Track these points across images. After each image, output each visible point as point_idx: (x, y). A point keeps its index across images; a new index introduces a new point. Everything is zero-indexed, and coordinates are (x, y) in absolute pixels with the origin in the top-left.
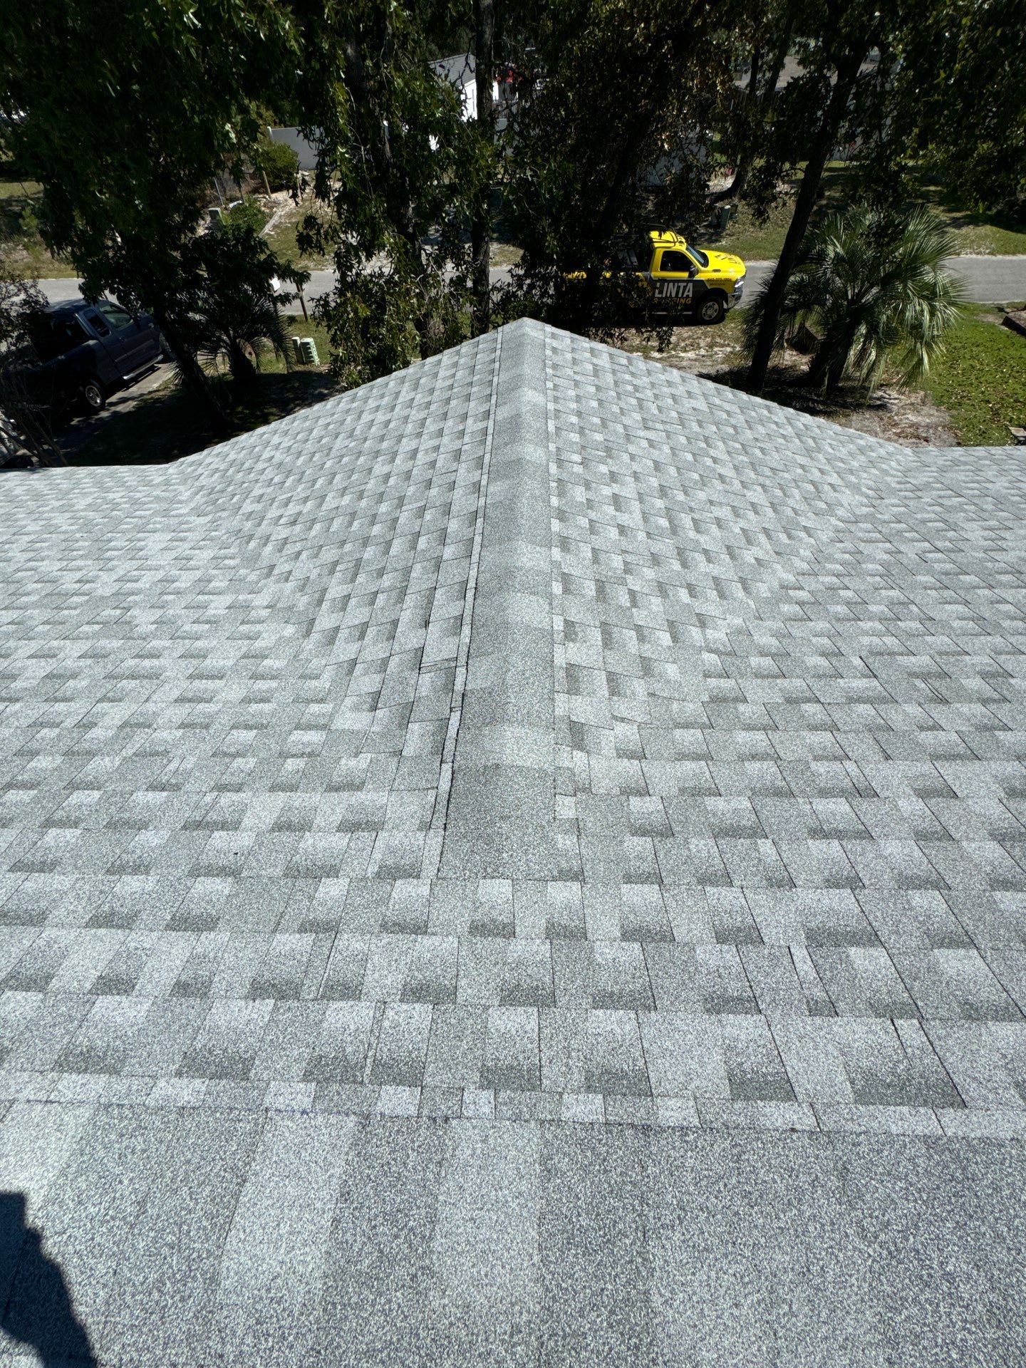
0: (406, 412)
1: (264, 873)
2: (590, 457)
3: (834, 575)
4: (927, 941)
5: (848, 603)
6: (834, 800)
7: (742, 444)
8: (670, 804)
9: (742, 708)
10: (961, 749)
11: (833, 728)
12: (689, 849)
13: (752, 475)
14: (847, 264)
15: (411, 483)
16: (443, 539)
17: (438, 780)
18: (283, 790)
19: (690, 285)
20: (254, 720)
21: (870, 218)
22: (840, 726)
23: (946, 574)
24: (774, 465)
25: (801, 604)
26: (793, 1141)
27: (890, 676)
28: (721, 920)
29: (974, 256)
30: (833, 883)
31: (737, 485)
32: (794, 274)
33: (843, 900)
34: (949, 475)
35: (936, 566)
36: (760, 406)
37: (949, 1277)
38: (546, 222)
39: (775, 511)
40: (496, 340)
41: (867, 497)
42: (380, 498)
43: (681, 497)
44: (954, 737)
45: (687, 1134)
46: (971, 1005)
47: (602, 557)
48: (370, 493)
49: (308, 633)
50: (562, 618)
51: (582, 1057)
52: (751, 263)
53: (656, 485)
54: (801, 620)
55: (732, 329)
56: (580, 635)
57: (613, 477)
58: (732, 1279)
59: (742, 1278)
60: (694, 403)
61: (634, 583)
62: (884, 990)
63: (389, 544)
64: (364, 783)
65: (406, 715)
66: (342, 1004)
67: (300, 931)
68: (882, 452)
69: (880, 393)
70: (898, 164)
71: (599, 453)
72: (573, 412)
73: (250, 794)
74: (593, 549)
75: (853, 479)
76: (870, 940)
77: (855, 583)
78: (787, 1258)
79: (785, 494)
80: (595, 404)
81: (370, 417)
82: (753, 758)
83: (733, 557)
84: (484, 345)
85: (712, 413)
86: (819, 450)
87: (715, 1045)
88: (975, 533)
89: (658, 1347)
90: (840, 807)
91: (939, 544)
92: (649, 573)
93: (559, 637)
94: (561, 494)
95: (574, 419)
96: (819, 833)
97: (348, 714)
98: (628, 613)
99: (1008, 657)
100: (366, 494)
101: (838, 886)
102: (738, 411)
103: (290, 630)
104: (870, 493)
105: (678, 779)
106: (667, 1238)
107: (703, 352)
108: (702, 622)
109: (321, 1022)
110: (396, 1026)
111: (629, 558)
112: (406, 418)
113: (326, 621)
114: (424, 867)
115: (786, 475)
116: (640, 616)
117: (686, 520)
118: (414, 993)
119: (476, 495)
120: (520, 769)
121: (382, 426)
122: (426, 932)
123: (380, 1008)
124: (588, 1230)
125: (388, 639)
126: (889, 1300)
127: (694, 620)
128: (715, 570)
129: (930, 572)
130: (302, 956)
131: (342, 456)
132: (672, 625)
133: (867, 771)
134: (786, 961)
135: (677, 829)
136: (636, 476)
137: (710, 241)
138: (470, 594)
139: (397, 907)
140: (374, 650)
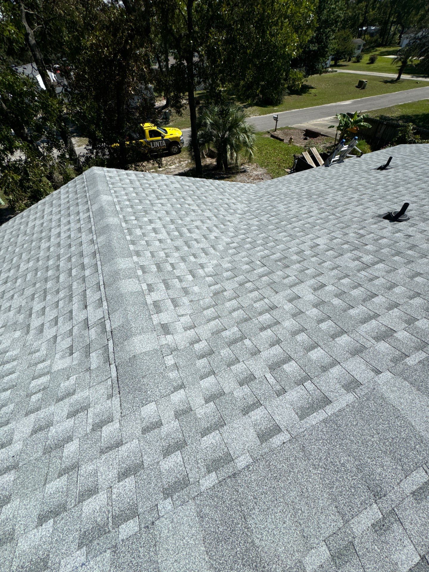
0: (50, 217)
1: (32, 458)
2: (139, 216)
3: (243, 234)
4: (305, 351)
5: (250, 243)
6: (264, 315)
7: (197, 196)
8: (210, 341)
9: (225, 293)
10: (297, 281)
11: (257, 289)
12: (221, 356)
13: (204, 206)
14: (215, 125)
15: (61, 247)
16: (83, 267)
17: (110, 373)
18: (33, 412)
19: (164, 141)
20: (8, 385)
21: (216, 109)
22: (259, 287)
23: (277, 223)
24: (211, 201)
25: (235, 248)
26: (285, 447)
27: (270, 264)
28: (239, 377)
29: (255, 117)
30: (272, 345)
31: (200, 212)
32: (198, 131)
33: (276, 350)
34: (269, 190)
35: (273, 221)
36: (200, 181)
37: (343, 465)
38: (93, 127)
39: (216, 217)
40: (83, 178)
41: (246, 204)
42: (48, 258)
43: (180, 222)
44: (294, 278)
45: (249, 468)
46: (323, 367)
47: (155, 254)
48: (42, 257)
49: (28, 332)
50: (145, 284)
51: (203, 461)
52: (184, 130)
53: (169, 220)
54: (237, 254)
55: (185, 154)
56: (155, 288)
57: (151, 221)
58: (280, 514)
59: (283, 511)
60: (174, 185)
61: (170, 260)
62: (298, 375)
63: (58, 277)
64: (75, 390)
65: (87, 351)
66: (89, 500)
67: (59, 477)
68: (246, 187)
69: (242, 167)
70: (218, 90)
71: (142, 213)
72: (126, 200)
73: (14, 423)
74: (150, 252)
75: (239, 199)
76: (289, 360)
77: (250, 235)
78: (295, 493)
79: (218, 210)
80: (134, 195)
81: (33, 224)
82: (234, 311)
83: (206, 239)
84: (79, 181)
85: (182, 187)
86: (225, 192)
87: (250, 426)
88: (281, 207)
89: (264, 560)
90: (267, 316)
91: (272, 214)
92: (176, 254)
93: (146, 292)
94: (130, 234)
95: (127, 203)
96: (263, 329)
97: (59, 362)
98: (172, 272)
99: (302, 245)
100: (40, 259)
101: (274, 345)
102: (192, 184)
103: (18, 334)
104: (246, 202)
105: (210, 330)
106: (253, 514)
107: (177, 165)
108: (202, 266)
109: (81, 515)
110: (119, 495)
111: (166, 251)
112: (51, 220)
113: (35, 323)
114: (114, 415)
115: (217, 204)
116: (177, 273)
117: (185, 230)
118: (124, 475)
119: (93, 245)
120: (145, 353)
121: (40, 226)
122: (122, 444)
123: (109, 491)
124: (224, 531)
125: (69, 320)
126: (329, 485)
127: (199, 267)
128: (201, 245)
129: (272, 224)
130: (63, 488)
131: (23, 245)
132: (191, 272)
133: (272, 300)
134: (265, 381)
135: (214, 349)
136: (160, 219)
137: (166, 124)
138: (102, 288)
139: (106, 440)
140: (64, 327)
